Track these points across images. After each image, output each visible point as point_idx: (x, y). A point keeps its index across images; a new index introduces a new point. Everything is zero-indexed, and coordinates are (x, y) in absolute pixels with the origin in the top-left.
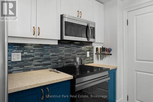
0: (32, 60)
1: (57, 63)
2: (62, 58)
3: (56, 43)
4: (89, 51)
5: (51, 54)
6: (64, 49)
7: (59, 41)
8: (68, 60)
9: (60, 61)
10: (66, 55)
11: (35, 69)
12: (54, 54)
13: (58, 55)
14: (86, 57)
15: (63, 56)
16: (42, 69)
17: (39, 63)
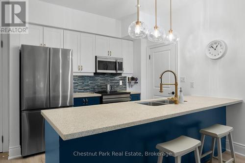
0: (77, 86)
1: (94, 89)
2: (98, 86)
3: (93, 75)
4: (122, 80)
5: (90, 82)
6: (99, 78)
7: (94, 73)
8: (103, 87)
9: (96, 87)
10: (101, 83)
11: (79, 92)
12: (92, 82)
13: (94, 83)
14: (118, 85)
15: (99, 84)
16: (83, 92)
17: (81, 88)
